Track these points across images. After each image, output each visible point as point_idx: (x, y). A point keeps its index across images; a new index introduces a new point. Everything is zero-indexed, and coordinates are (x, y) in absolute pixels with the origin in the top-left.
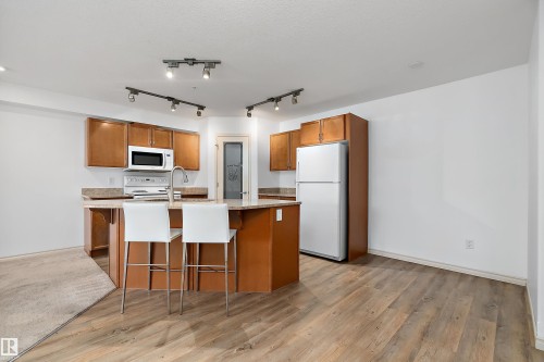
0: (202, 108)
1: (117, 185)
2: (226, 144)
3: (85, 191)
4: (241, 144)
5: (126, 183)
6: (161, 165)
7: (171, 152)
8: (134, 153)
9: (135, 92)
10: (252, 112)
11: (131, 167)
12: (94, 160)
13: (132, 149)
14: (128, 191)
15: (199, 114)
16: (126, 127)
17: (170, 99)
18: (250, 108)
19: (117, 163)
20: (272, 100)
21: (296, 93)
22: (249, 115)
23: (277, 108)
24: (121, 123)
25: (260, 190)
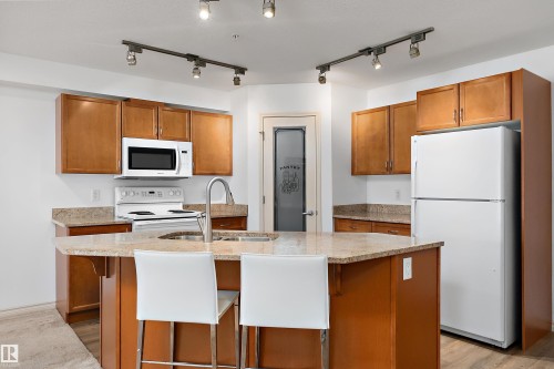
0: (241, 70)
1: (105, 203)
2: (277, 131)
3: (57, 214)
4: (302, 130)
5: (118, 199)
6: (173, 167)
7: (188, 146)
8: (132, 150)
9: (136, 48)
10: (327, 74)
11: (127, 172)
12: (72, 163)
13: (128, 142)
14: (123, 214)
15: (237, 82)
16: (118, 106)
17: (191, 57)
18: (324, 68)
19: (105, 167)
20: (368, 51)
21: (419, 36)
22: (322, 80)
23: (378, 67)
24: (112, 101)
25: (337, 209)
